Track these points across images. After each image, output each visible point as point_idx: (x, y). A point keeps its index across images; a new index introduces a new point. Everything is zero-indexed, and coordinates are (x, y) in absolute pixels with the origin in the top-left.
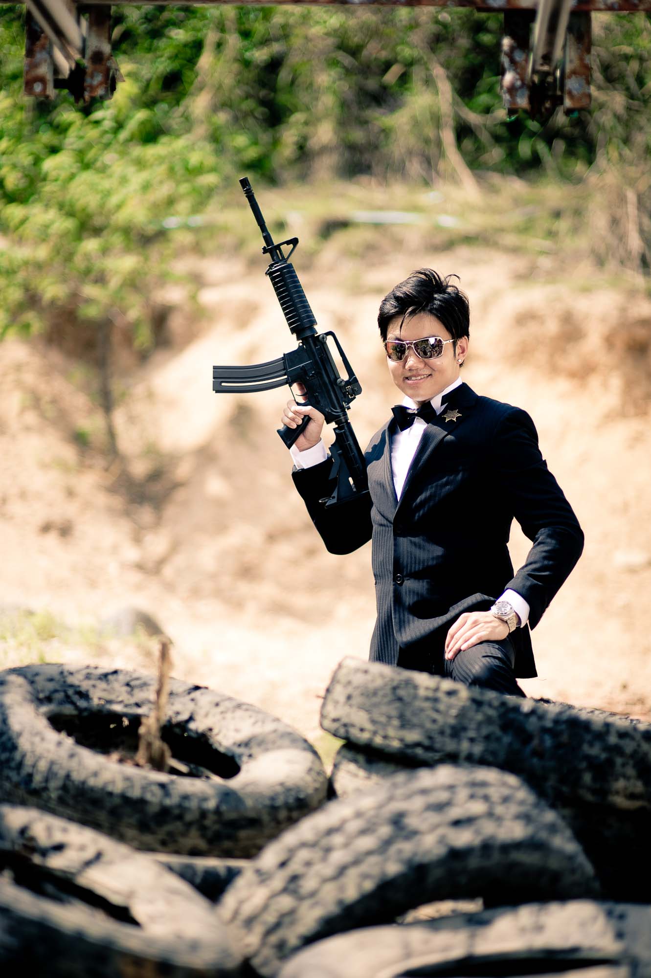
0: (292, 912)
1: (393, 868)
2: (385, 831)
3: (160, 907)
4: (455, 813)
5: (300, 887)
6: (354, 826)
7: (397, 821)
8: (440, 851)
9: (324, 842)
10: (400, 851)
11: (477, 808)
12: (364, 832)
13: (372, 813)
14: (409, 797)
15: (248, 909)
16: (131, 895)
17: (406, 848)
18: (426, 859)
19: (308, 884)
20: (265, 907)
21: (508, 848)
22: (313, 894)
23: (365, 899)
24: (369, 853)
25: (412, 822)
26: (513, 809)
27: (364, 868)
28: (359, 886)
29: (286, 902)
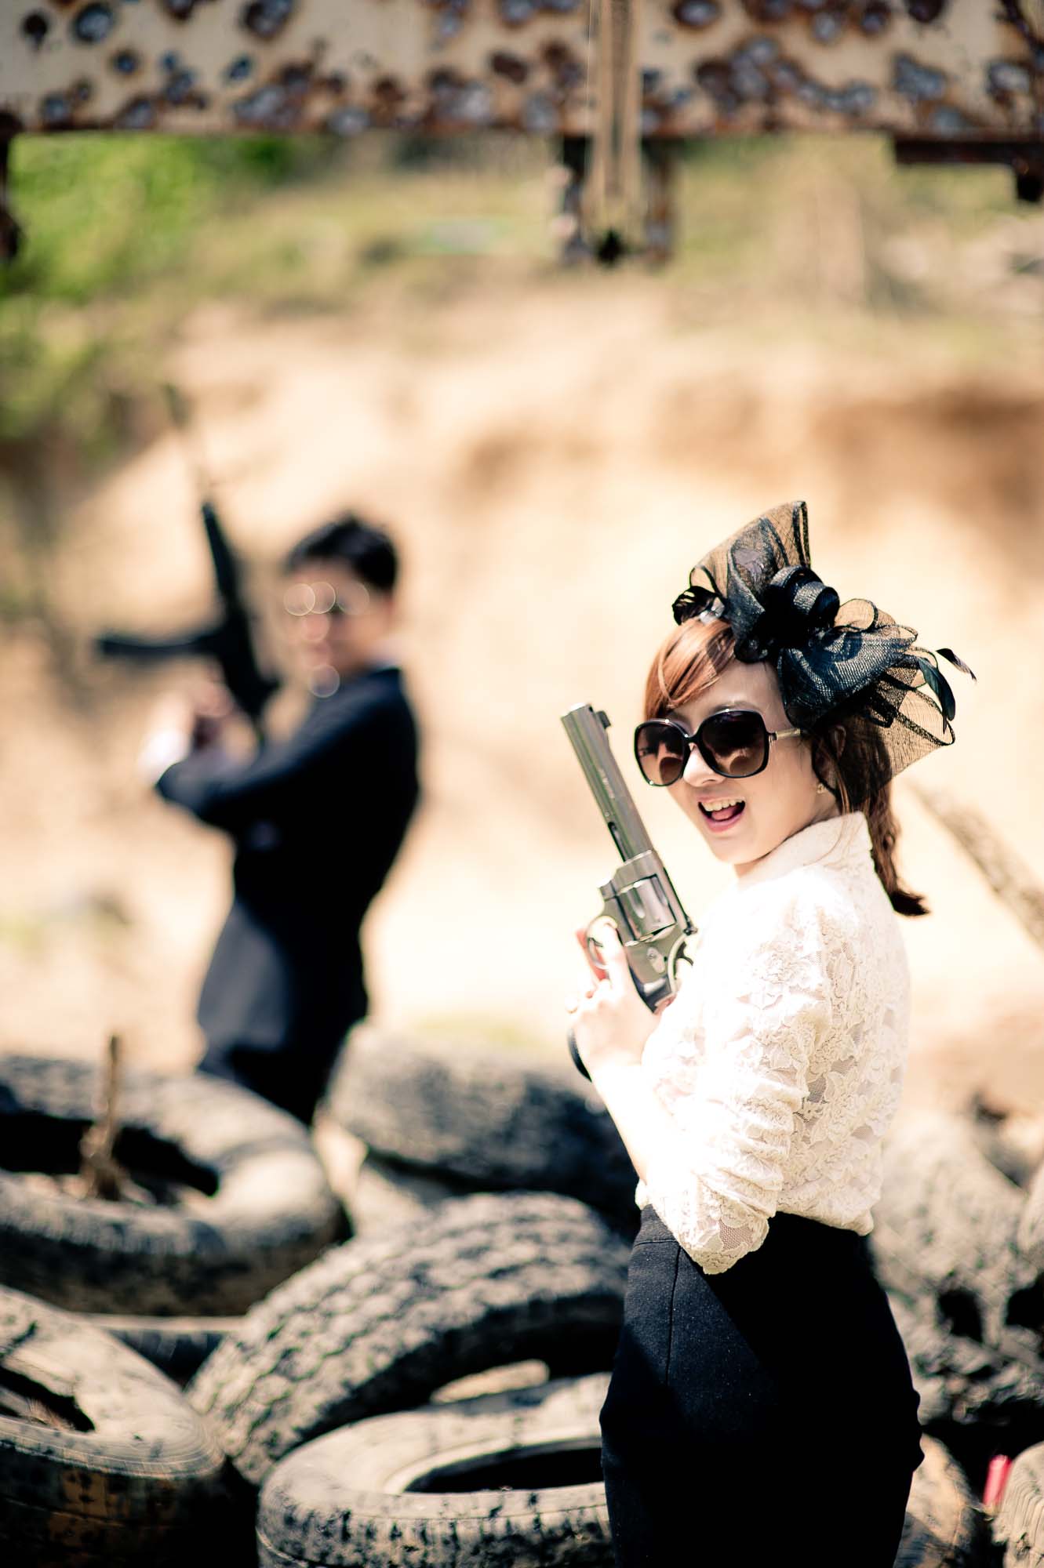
0: (285, 1398)
1: (415, 1338)
2: (404, 1288)
3: (115, 1396)
4: (495, 1260)
5: (296, 1364)
6: (363, 1283)
7: (419, 1275)
8: (475, 1312)
9: (326, 1305)
10: (423, 1314)
11: (524, 1252)
12: (376, 1291)
13: (386, 1265)
14: (432, 1243)
15: (228, 1395)
16: (76, 1381)
17: (431, 1310)
18: (460, 1322)
19: (305, 1361)
20: (251, 1392)
21: (565, 1303)
22: (311, 1375)
23: (379, 1379)
24: (385, 1318)
25: (438, 1275)
26: (574, 1250)
27: (376, 1338)
28: (370, 1363)
29: (277, 1385)
